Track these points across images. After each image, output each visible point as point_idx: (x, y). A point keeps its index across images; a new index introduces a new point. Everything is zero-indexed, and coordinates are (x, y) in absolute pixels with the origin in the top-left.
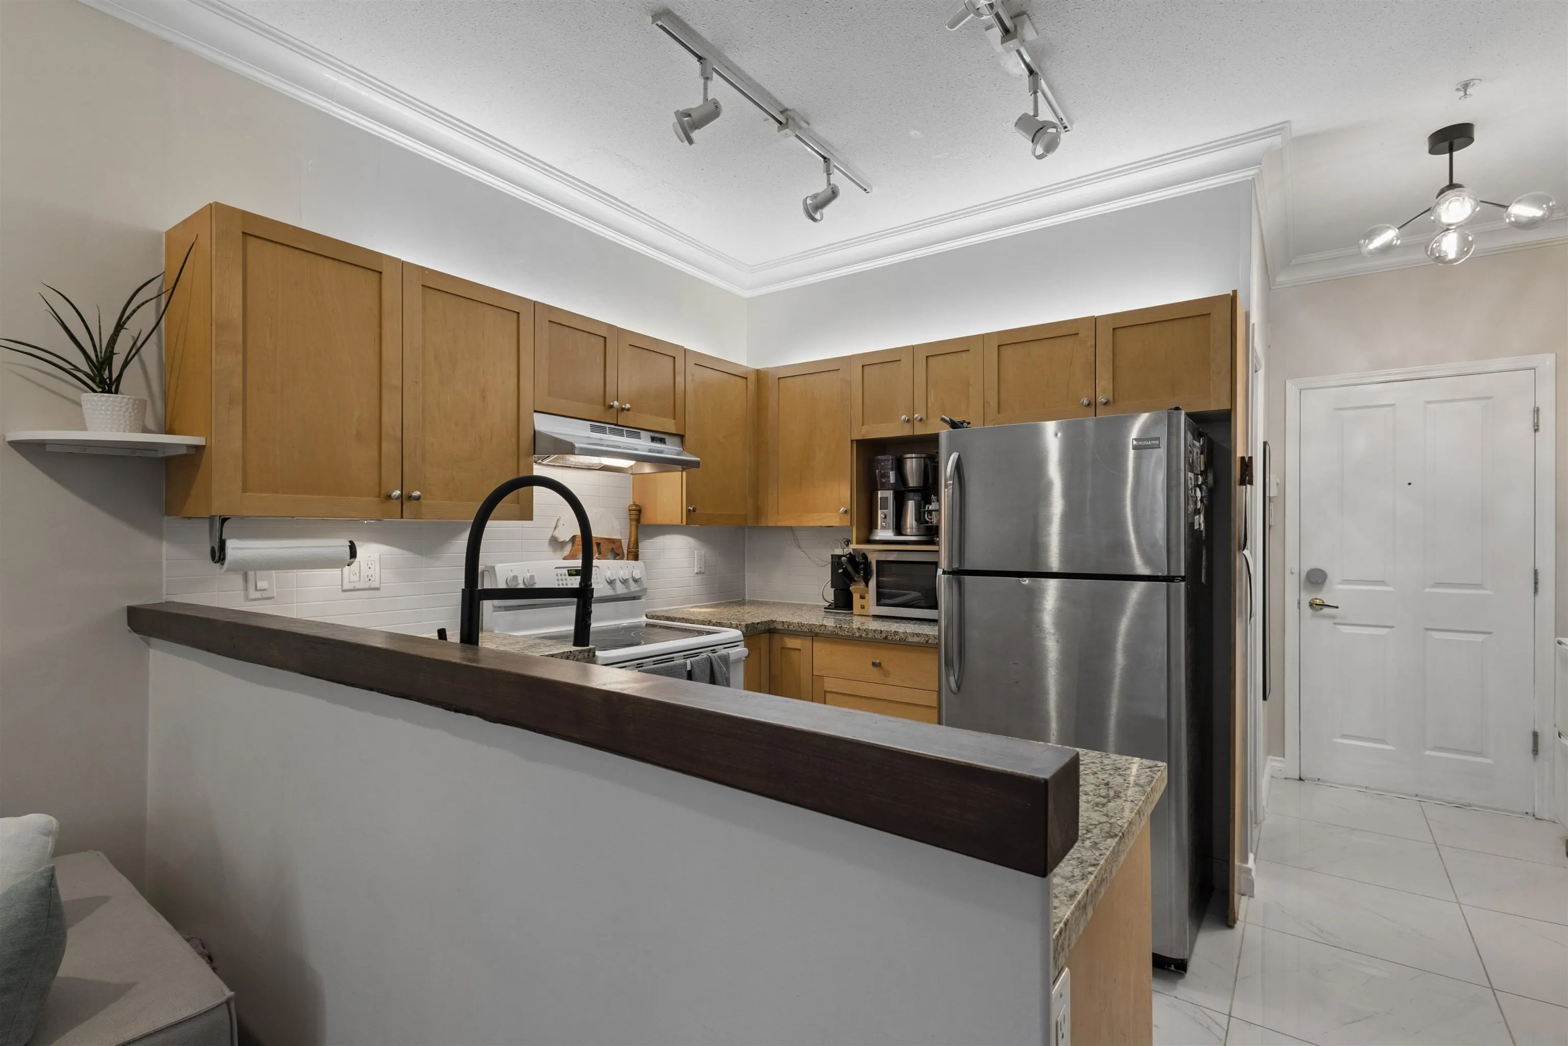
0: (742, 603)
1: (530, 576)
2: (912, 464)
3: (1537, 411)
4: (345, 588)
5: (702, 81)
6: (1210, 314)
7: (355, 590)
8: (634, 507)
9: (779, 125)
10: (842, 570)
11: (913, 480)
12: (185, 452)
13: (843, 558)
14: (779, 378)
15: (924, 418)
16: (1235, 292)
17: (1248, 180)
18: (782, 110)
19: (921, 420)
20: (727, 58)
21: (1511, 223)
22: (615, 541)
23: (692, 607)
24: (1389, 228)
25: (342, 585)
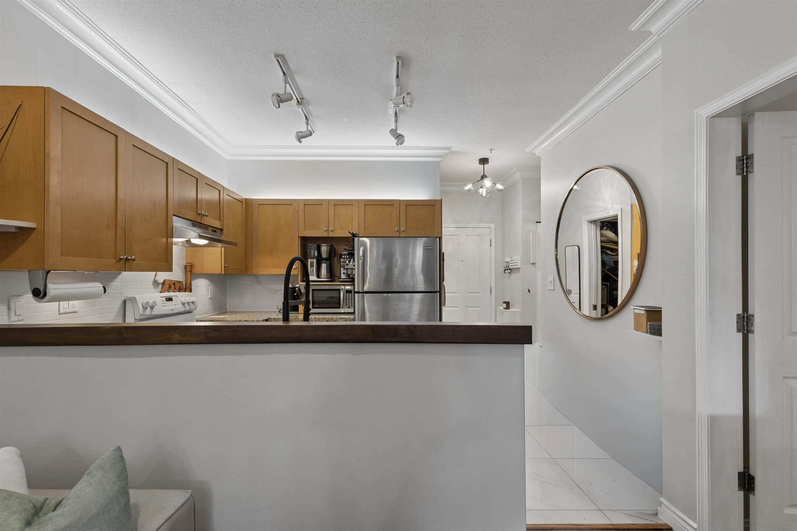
0: (225, 313)
1: (153, 302)
2: (324, 249)
3: (491, 240)
4: (61, 312)
5: (284, 83)
6: (435, 205)
7: (66, 313)
8: (189, 265)
9: (297, 102)
10: (296, 294)
11: (324, 255)
12: (14, 231)
13: (297, 288)
14: (259, 204)
15: (333, 230)
16: (442, 199)
17: (439, 161)
18: (301, 98)
19: (332, 231)
20: (294, 76)
21: (496, 189)
22: (180, 282)
23: (211, 315)
24: (470, 184)
25: (59, 311)
